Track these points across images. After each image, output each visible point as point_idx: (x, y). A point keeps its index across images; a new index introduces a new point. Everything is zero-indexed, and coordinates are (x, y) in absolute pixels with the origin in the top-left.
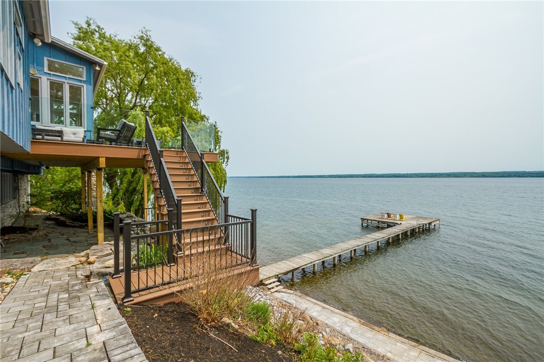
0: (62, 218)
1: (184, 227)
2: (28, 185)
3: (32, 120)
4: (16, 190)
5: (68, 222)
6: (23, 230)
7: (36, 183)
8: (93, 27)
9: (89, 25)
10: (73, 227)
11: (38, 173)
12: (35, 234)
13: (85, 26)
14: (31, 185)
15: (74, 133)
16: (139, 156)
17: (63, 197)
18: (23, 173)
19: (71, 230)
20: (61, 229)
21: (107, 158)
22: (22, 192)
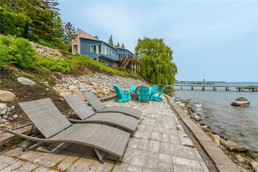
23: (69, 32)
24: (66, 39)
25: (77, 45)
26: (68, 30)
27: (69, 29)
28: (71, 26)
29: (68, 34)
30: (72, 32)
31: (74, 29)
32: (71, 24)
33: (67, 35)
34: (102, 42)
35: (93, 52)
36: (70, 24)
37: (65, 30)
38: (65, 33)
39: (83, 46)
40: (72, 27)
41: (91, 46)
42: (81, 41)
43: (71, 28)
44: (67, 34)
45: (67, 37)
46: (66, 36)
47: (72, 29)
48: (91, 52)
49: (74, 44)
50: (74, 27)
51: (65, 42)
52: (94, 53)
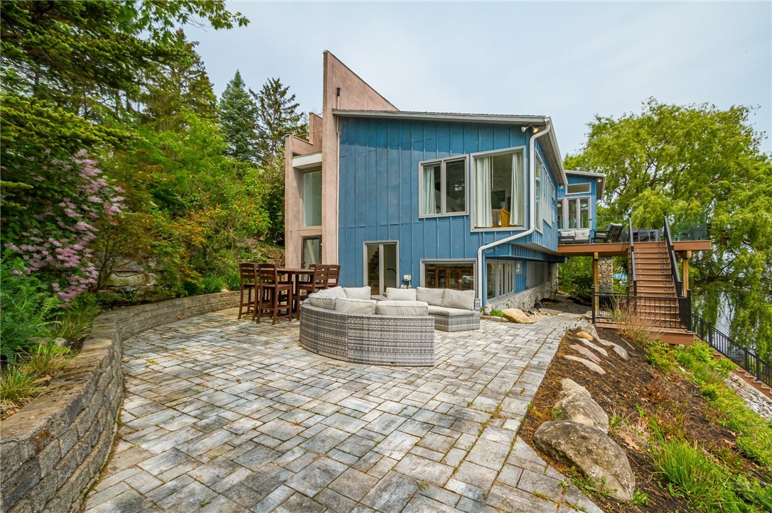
0: (578, 298)
1: (638, 295)
2: (557, 270)
3: (559, 228)
4: (550, 274)
5: (582, 301)
6: (555, 301)
7: (563, 270)
8: (603, 121)
9: (599, 119)
10: (584, 305)
11: (563, 262)
12: (560, 304)
13: (597, 123)
14: (559, 272)
15: (582, 234)
16: (622, 249)
17: (581, 282)
18: (554, 263)
19: (583, 307)
20: (577, 305)
21: (599, 253)
22: (553, 277)
23: (276, 118)
24: (265, 146)
25: (317, 168)
26: (271, 111)
27: (276, 105)
28: (283, 93)
29: (269, 124)
30: (285, 120)
31: (293, 103)
32: (282, 89)
33: (268, 131)
34: (530, 127)
35: (444, 213)
36: (279, 86)
37: (260, 112)
38: (260, 122)
39: (361, 173)
40: (288, 96)
41: (421, 169)
42: (346, 140)
43: (285, 103)
44: (266, 126)
45: (268, 137)
46: (262, 135)
47: (288, 105)
48: (422, 215)
49: (298, 162)
50: (294, 96)
51: (259, 158)
52: (446, 223)
